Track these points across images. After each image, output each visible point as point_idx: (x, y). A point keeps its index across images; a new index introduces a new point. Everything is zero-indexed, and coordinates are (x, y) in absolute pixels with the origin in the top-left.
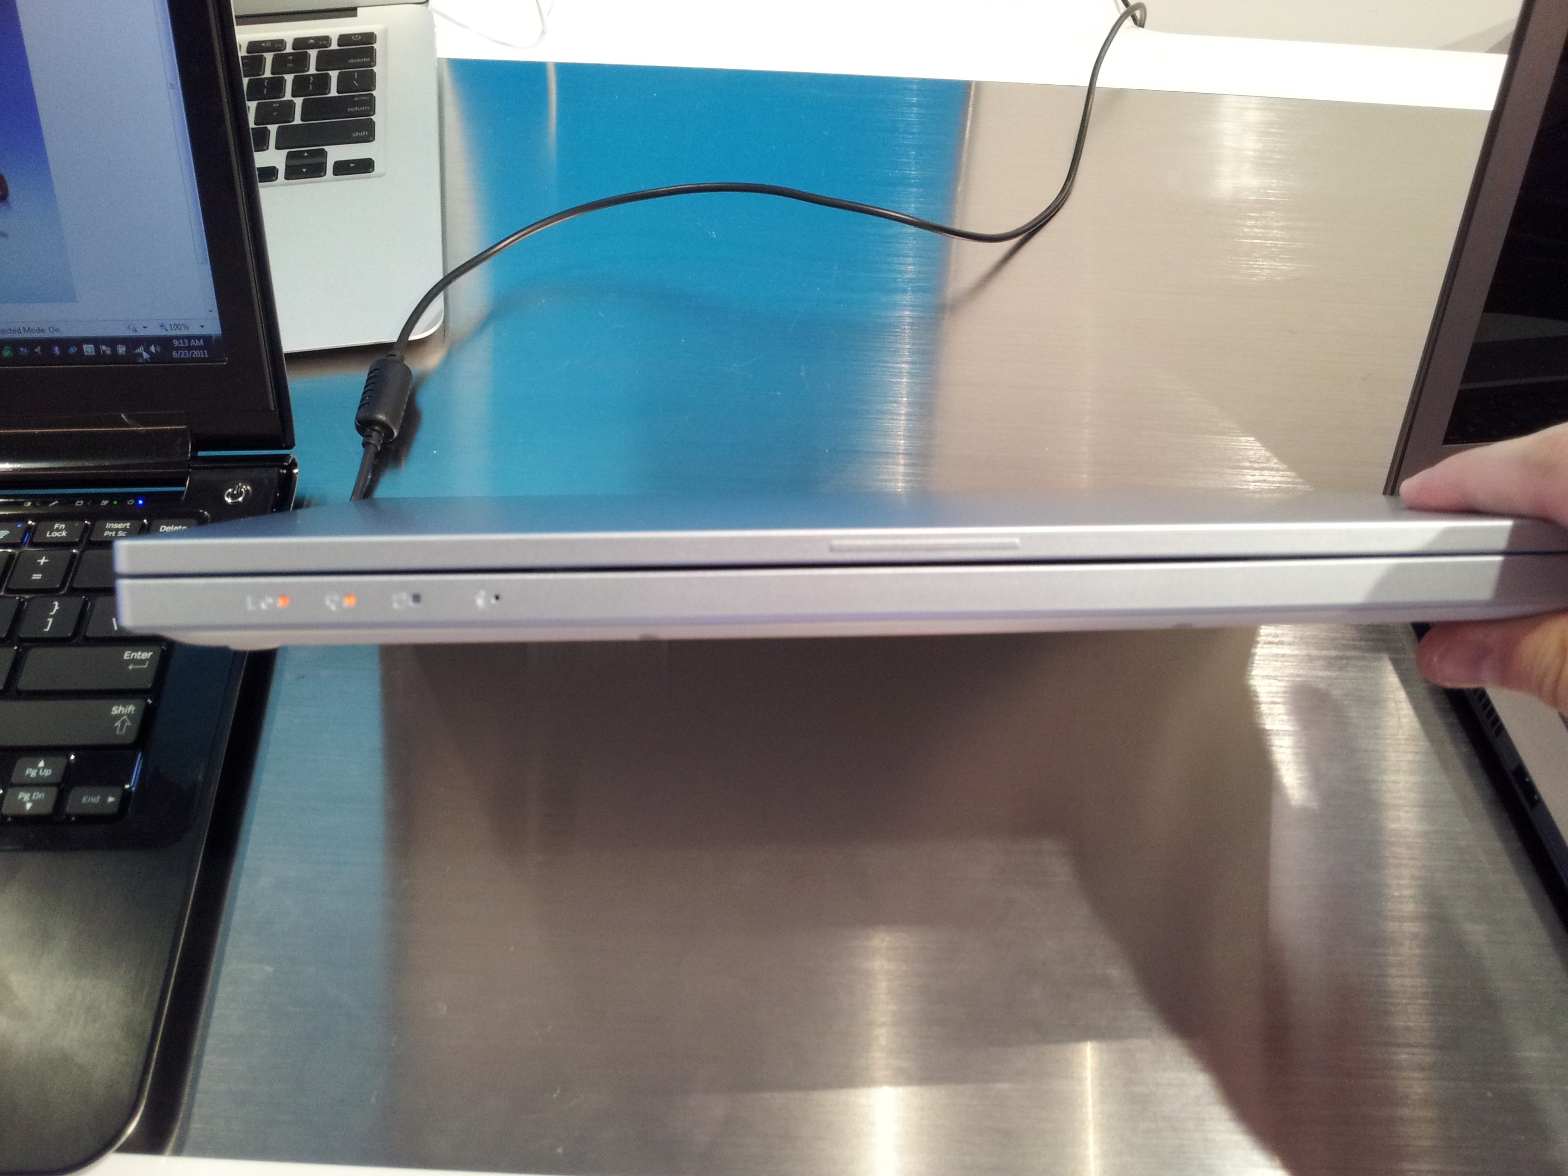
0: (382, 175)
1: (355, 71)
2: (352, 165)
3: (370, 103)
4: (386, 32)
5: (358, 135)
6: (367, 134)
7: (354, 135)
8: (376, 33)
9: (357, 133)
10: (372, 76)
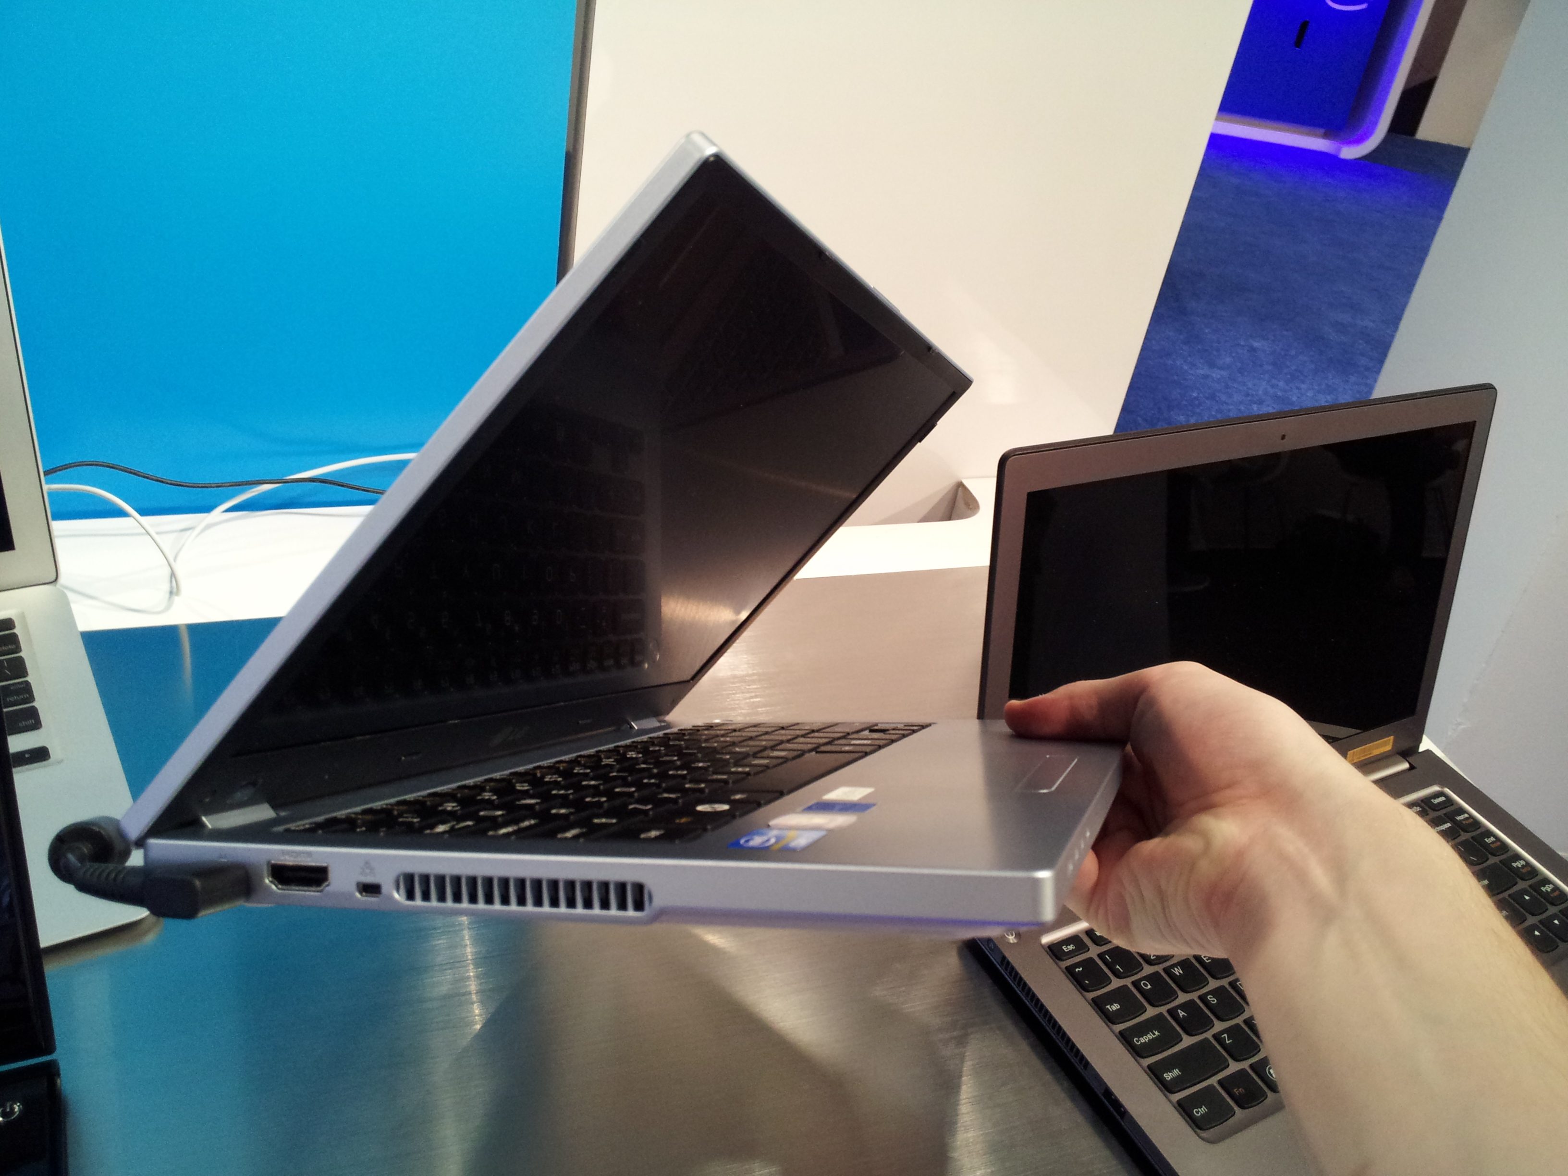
0: (60, 762)
1: (4, 660)
2: (27, 756)
3: (27, 691)
4: (23, 616)
5: (25, 724)
6: (34, 722)
7: (20, 725)
8: (14, 618)
9: (23, 723)
10: (21, 662)
